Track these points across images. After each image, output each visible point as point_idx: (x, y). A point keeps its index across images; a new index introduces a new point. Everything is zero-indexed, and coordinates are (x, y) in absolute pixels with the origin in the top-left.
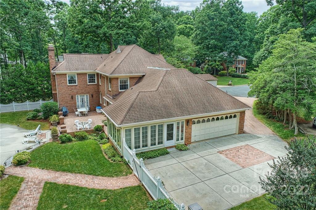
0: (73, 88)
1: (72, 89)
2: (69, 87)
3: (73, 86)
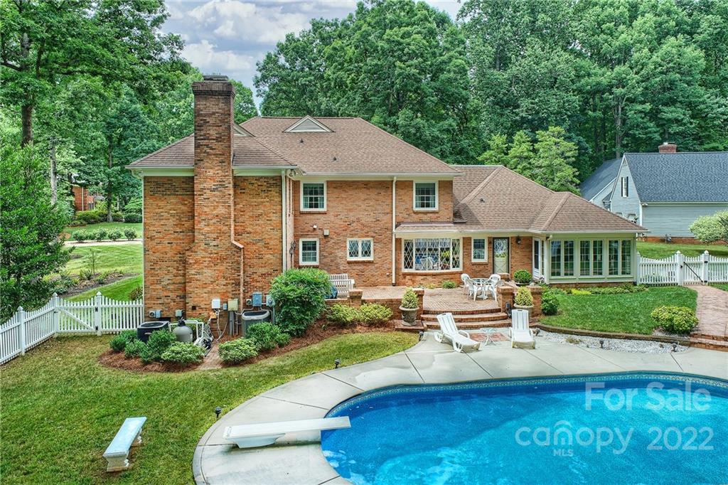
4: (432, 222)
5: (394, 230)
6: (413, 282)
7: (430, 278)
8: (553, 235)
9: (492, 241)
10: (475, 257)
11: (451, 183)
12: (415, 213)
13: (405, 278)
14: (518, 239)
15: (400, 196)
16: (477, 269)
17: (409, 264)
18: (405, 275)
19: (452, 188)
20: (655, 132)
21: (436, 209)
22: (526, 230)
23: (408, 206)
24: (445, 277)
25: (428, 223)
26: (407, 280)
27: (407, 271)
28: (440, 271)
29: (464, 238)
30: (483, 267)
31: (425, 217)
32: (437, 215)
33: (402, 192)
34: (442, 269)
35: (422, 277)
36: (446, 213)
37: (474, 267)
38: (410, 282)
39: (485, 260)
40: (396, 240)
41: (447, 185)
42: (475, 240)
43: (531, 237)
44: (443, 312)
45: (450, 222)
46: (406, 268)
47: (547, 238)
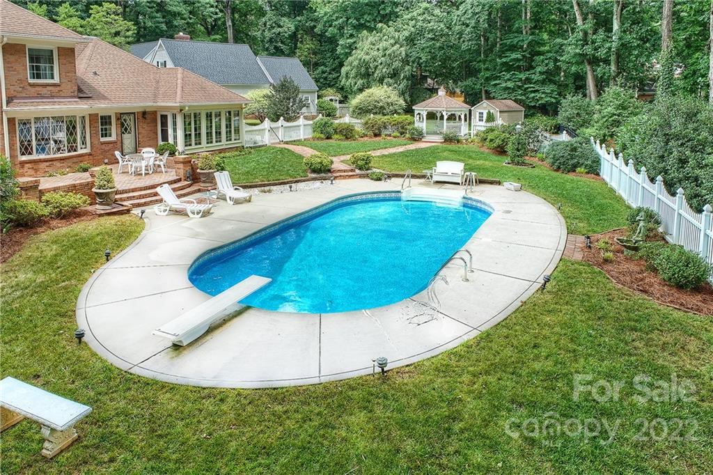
4: (52, 97)
5: (4, 107)
6: (36, 171)
7: (58, 164)
8: (189, 107)
9: (120, 117)
10: (102, 137)
11: (72, 51)
12: (30, 85)
13: (23, 167)
14: (144, 113)
15: (8, 63)
16: (107, 148)
17: (26, 148)
18: (23, 163)
19: (74, 56)
20: (162, 23)
21: (56, 80)
22: (155, 104)
23: (21, 77)
24: (75, 160)
25: (47, 98)
26: (26, 169)
27: (24, 158)
28: (67, 154)
29: (90, 115)
30: (112, 145)
31: (44, 91)
32: (58, 88)
33: (12, 58)
34: (69, 151)
35: (48, 164)
36: (69, 86)
37: (103, 147)
38: (32, 172)
39: (113, 138)
40: (9, 120)
41: (68, 53)
42: (102, 117)
43: (156, 112)
44: (161, 184)
45: (74, 97)
46: (23, 154)
47: (181, 110)
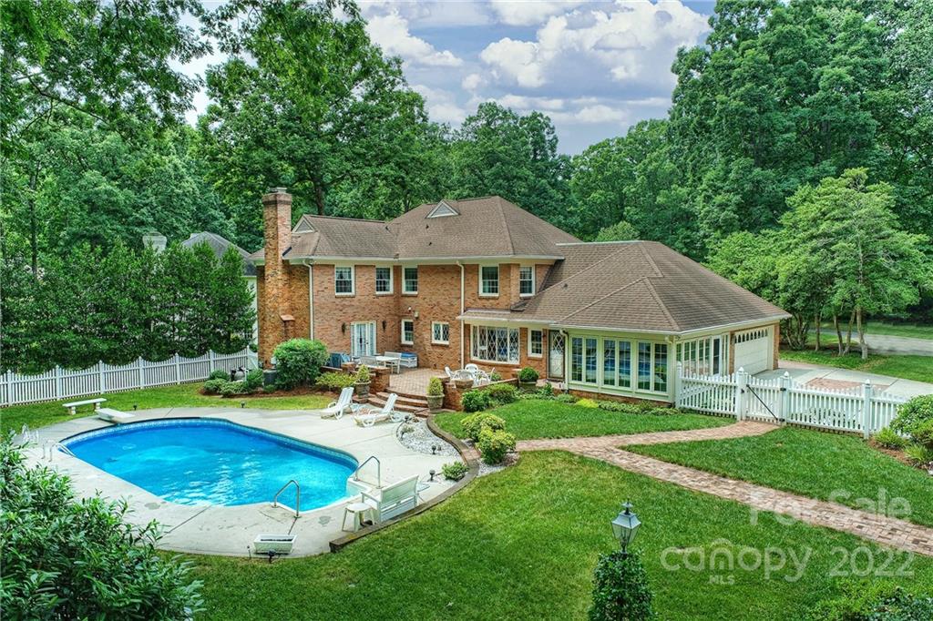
0: (346, 303)
1: (344, 306)
2: (339, 300)
3: (347, 297)
4: (493, 309)
5: (461, 316)
9: (547, 333)
10: (533, 352)
12: (482, 299)
15: (467, 280)
21: (498, 294)
23: (474, 291)
25: (489, 309)
27: (474, 359)
28: (497, 362)
29: (520, 328)
31: (488, 303)
32: (499, 301)
33: (470, 276)
36: (504, 300)
37: (529, 362)
39: (541, 355)
40: (465, 325)
41: (505, 269)
42: (533, 332)
45: (507, 310)
46: (474, 355)
